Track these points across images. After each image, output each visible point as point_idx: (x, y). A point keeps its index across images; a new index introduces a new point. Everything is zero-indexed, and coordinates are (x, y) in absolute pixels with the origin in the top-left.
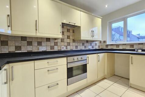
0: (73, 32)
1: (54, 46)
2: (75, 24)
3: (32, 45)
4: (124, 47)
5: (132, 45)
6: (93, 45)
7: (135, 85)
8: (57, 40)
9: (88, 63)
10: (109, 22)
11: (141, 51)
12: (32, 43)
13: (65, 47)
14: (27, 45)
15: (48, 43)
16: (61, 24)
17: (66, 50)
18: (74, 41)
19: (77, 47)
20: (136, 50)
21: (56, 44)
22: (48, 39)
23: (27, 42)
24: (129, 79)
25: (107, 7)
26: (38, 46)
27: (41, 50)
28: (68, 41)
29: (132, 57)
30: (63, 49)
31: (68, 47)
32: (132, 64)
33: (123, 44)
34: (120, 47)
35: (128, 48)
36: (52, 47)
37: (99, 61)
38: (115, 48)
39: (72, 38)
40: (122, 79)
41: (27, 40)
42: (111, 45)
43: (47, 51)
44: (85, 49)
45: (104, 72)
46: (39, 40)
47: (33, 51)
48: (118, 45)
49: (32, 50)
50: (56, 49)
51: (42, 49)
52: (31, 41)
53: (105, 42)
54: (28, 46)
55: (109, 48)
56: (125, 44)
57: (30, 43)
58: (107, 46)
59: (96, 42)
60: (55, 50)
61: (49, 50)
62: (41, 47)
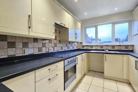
0: (59, 33)
1: (41, 48)
2: (65, 25)
3: (15, 47)
4: (96, 48)
5: (102, 47)
6: (73, 46)
7: (107, 76)
8: (45, 41)
9: (77, 64)
10: (84, 27)
11: (108, 51)
12: (15, 45)
13: (53, 48)
14: (7, 47)
15: (36, 44)
16: (54, 24)
17: (54, 51)
18: (60, 42)
19: (62, 48)
20: (105, 50)
21: (44, 45)
22: (36, 40)
23: (8, 42)
24: (103, 73)
25: (86, 15)
26: (24, 49)
27: (27, 53)
28: (55, 42)
29: (105, 56)
30: (51, 50)
31: (55, 48)
32: (106, 60)
33: (96, 46)
34: (93, 48)
35: (99, 48)
36: (40, 49)
37: (82, 61)
38: (89, 48)
39: (58, 39)
40: (96, 73)
41: (8, 41)
42: (87, 46)
43: (34, 54)
44: (68, 50)
45: (84, 70)
46: (25, 41)
47: (17, 55)
48: (92, 46)
49: (15, 54)
50: (44, 51)
51: (29, 51)
52: (14, 41)
53: (81, 43)
54: (8, 49)
55: (85, 48)
56: (97, 46)
57: (12, 45)
58: (83, 46)
59: (75, 43)
60: (43, 53)
61: (36, 52)
62: (28, 50)
